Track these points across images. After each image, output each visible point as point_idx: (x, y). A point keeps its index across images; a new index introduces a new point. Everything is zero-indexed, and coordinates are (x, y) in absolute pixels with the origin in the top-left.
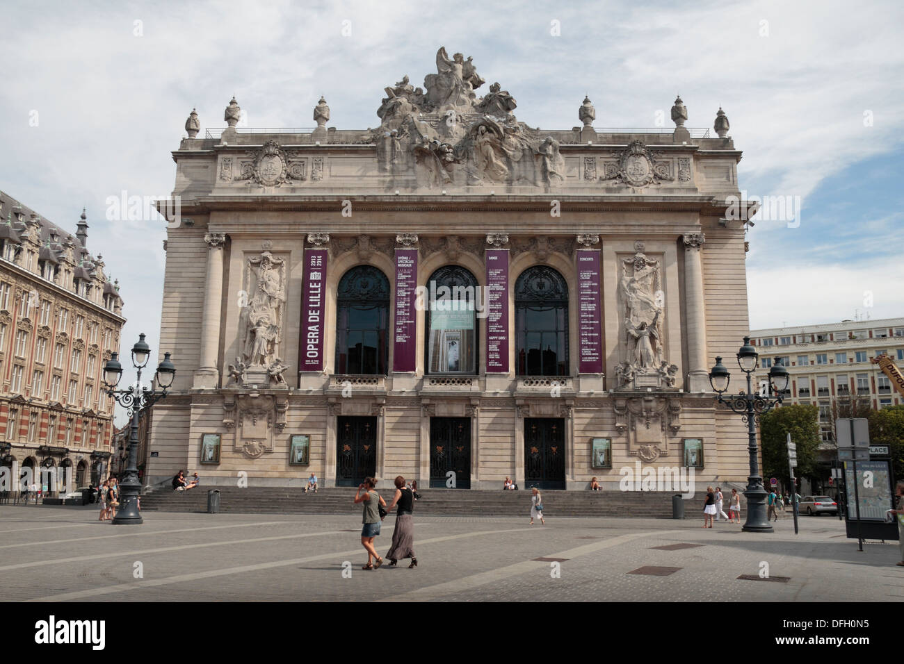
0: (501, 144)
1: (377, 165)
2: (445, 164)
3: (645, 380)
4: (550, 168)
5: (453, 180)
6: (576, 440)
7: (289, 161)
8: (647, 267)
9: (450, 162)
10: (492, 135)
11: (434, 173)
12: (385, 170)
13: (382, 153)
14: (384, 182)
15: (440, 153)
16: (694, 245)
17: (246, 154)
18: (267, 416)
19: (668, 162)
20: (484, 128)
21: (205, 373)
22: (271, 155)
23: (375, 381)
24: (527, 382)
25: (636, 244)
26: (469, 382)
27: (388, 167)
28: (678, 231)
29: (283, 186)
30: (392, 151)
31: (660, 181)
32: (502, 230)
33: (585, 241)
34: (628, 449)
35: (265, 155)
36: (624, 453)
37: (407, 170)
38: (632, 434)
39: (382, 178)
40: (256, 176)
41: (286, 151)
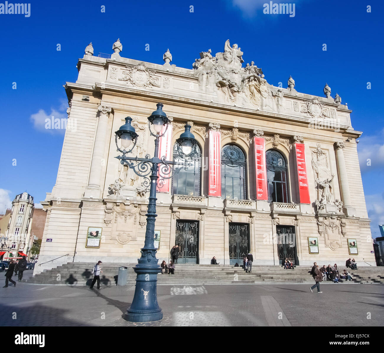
0: (259, 88)
1: (198, 87)
2: (233, 92)
3: (331, 208)
4: (280, 103)
5: (236, 101)
6: (302, 238)
7: (151, 76)
8: (323, 155)
9: (235, 92)
10: (255, 82)
11: (227, 96)
12: (202, 90)
13: (201, 82)
14: (201, 96)
15: (231, 86)
16: (341, 147)
17: (126, 67)
18: (134, 217)
19: (326, 110)
20: (253, 78)
21: (94, 188)
22: (141, 71)
23: (200, 200)
24: (278, 206)
25: (318, 144)
26: (250, 204)
27: (204, 88)
28: (335, 140)
29: (147, 88)
30: (206, 81)
31: (325, 117)
32: (261, 128)
33: (297, 139)
34: (325, 243)
35: (138, 70)
36: (324, 245)
37: (213, 92)
38: (326, 235)
39: (201, 94)
40: (131, 80)
41: (150, 70)
